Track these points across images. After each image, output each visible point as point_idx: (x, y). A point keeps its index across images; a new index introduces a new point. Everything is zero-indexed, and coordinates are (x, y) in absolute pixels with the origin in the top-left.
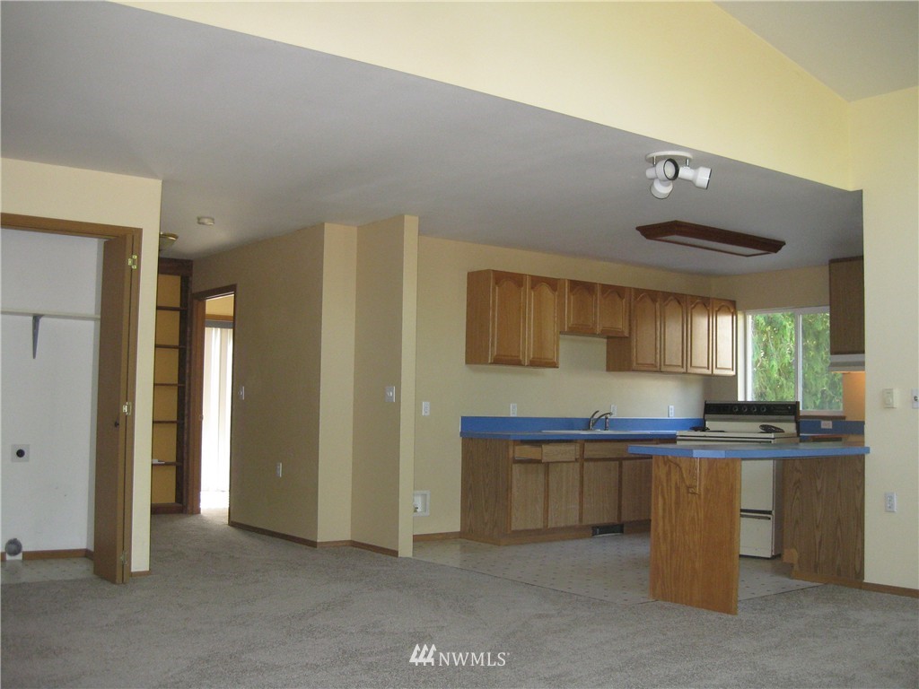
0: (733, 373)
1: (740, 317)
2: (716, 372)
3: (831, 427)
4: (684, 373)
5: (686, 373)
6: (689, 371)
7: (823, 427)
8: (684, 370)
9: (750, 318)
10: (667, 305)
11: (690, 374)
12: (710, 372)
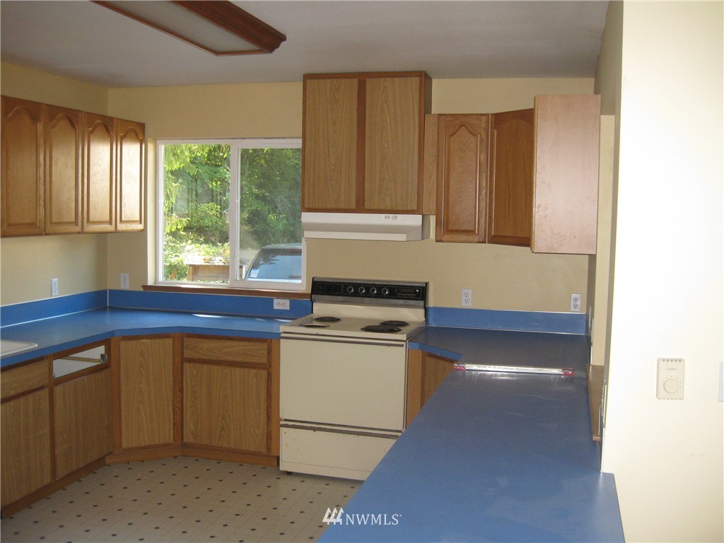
0: (141, 227)
1: (151, 146)
2: (121, 227)
3: (287, 308)
4: (79, 233)
5: (82, 232)
6: (85, 230)
7: (276, 307)
8: (78, 229)
9: (162, 148)
10: (54, 127)
11: (86, 233)
12: (111, 228)
